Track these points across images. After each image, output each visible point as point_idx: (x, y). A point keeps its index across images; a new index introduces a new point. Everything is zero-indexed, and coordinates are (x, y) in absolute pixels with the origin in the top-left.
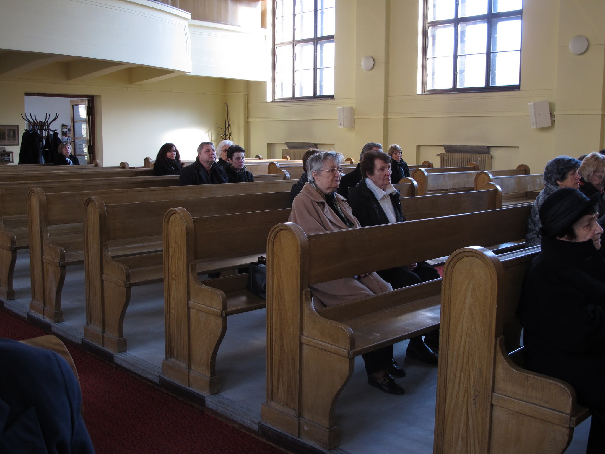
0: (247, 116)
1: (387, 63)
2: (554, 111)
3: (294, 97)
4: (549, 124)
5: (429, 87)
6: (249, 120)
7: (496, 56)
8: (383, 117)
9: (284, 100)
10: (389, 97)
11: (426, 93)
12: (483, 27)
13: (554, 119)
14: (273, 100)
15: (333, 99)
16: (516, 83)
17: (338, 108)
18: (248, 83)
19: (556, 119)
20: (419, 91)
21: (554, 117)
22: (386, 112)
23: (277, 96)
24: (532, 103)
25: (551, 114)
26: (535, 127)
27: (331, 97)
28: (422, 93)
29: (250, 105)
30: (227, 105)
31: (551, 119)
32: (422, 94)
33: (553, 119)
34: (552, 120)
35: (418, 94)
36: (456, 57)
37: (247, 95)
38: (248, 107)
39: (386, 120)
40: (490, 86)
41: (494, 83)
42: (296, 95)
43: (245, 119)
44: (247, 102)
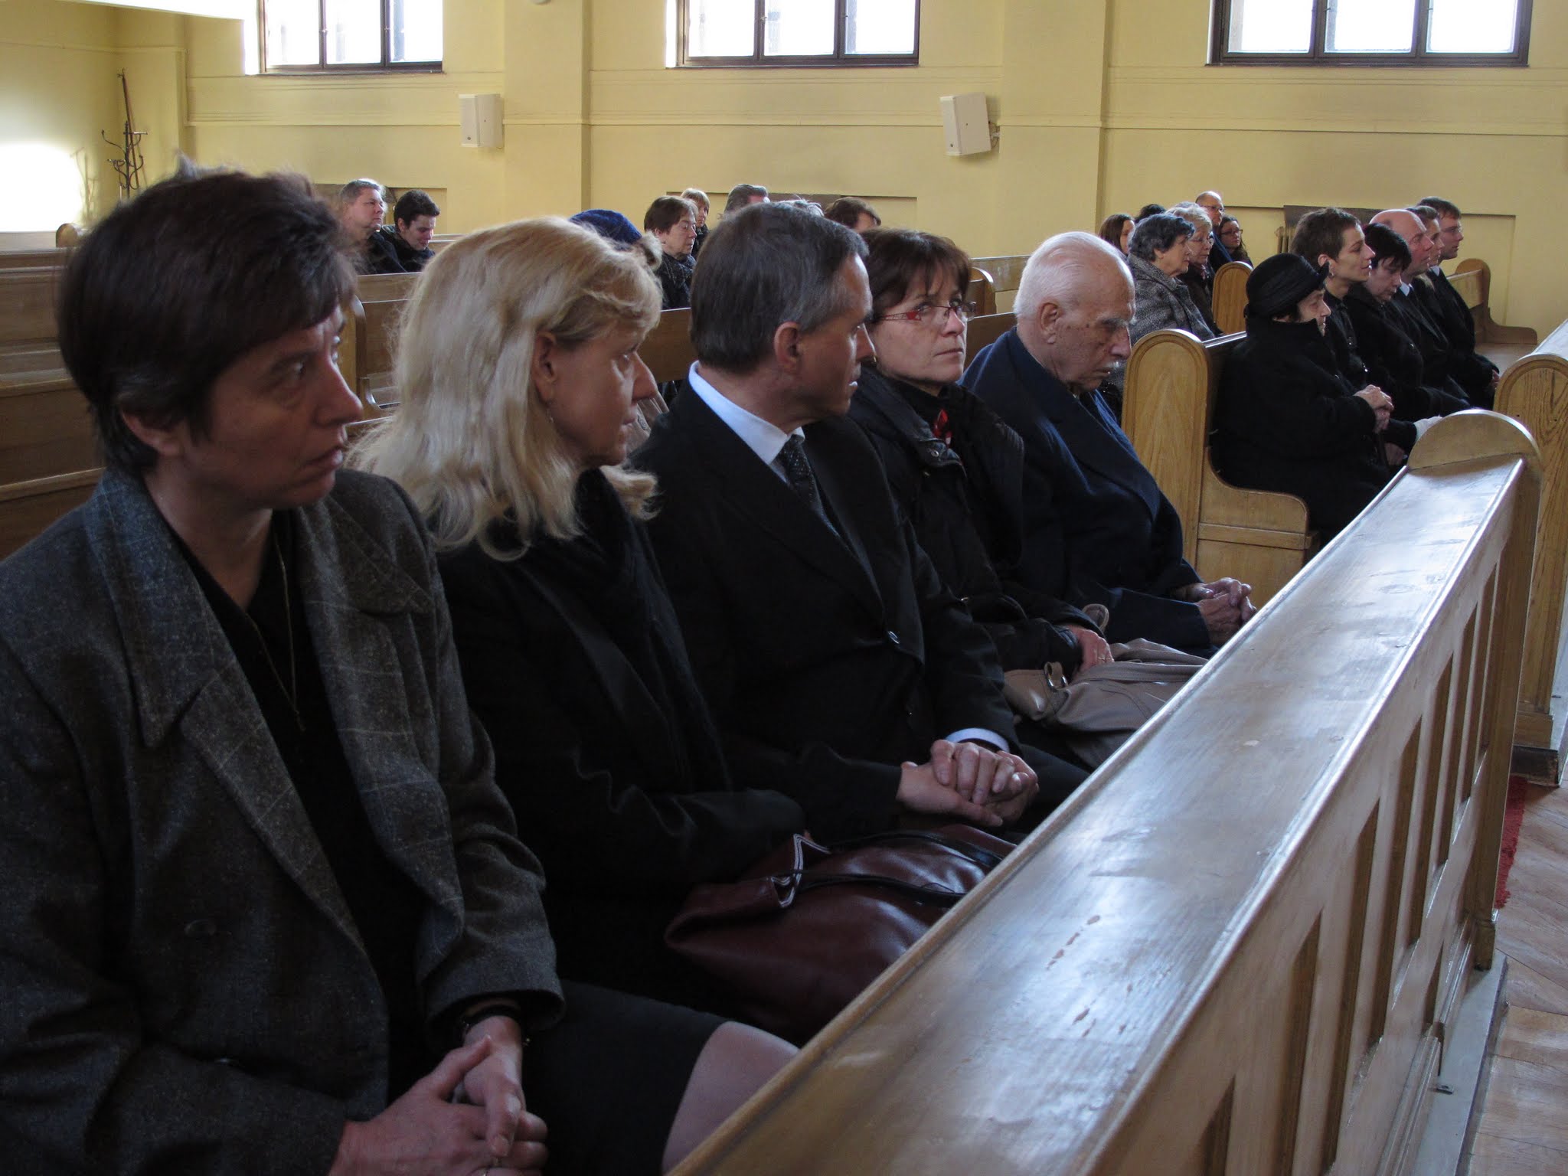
0: (187, 112)
2: (997, 117)
3: (323, 65)
4: (987, 147)
5: (695, 51)
6: (194, 124)
8: (580, 121)
9: (288, 72)
10: (593, 73)
11: (687, 64)
14: (261, 71)
15: (442, 72)
16: (908, 49)
17: (462, 96)
18: (186, 25)
19: (1002, 134)
20: (671, 61)
21: (998, 131)
22: (587, 111)
23: (273, 61)
24: (950, 98)
25: (989, 123)
26: (957, 153)
27: (435, 67)
28: (677, 64)
29: (195, 83)
30: (124, 80)
31: (991, 135)
32: (678, 68)
33: (996, 135)
34: (993, 138)
35: (667, 66)
37: (183, 55)
38: (187, 89)
39: (587, 128)
40: (846, 53)
41: (854, 48)
42: (331, 60)
43: (181, 120)
44: (186, 74)
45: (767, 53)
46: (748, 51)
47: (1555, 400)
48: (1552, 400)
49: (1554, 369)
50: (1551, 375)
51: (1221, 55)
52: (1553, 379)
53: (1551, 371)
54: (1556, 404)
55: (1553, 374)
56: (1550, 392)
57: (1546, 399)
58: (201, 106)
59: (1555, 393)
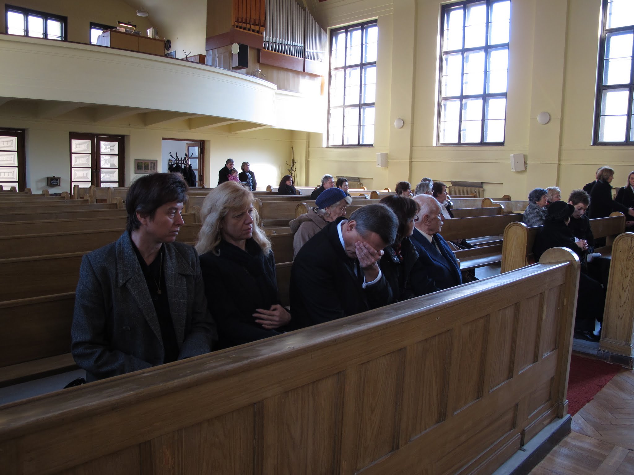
0: (308, 156)
1: (413, 123)
2: (527, 160)
3: (343, 145)
4: (524, 169)
5: (441, 141)
6: (309, 160)
7: (488, 122)
8: (409, 160)
9: (335, 146)
10: (413, 147)
11: (439, 145)
12: (480, 101)
13: (527, 166)
14: (327, 146)
15: (373, 147)
16: (501, 140)
17: (377, 153)
18: (309, 134)
20: (434, 144)
21: (527, 164)
22: (411, 157)
23: (330, 144)
24: (512, 155)
25: (524, 162)
26: (514, 171)
27: (371, 145)
28: (437, 145)
29: (310, 149)
30: (293, 150)
34: (525, 167)
35: (433, 145)
36: (460, 121)
37: (308, 142)
38: (308, 151)
39: (411, 162)
40: (484, 142)
41: (486, 140)
42: (345, 144)
43: (306, 159)
44: (308, 147)
45: (462, 142)
46: (456, 141)
51: (596, 142)
58: (311, 155)
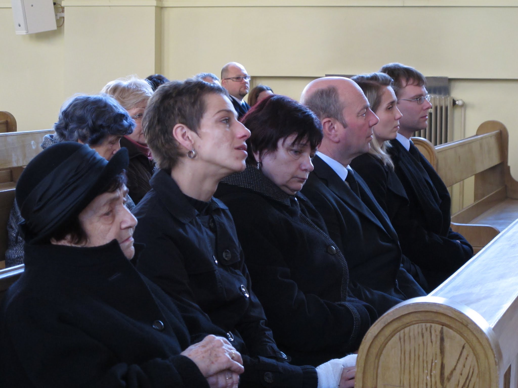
4: (54, 27)
13: (62, 15)
19: (66, 14)
21: (63, 11)
25: (55, 4)
26: (24, 32)
31: (56, 15)
33: (60, 15)
34: (58, 18)
47: (447, 372)
48: (442, 374)
49: (443, 324)
50: (438, 333)
52: (442, 340)
53: (439, 327)
54: (449, 379)
55: (442, 332)
56: (438, 362)
57: (434, 372)
59: (445, 362)
